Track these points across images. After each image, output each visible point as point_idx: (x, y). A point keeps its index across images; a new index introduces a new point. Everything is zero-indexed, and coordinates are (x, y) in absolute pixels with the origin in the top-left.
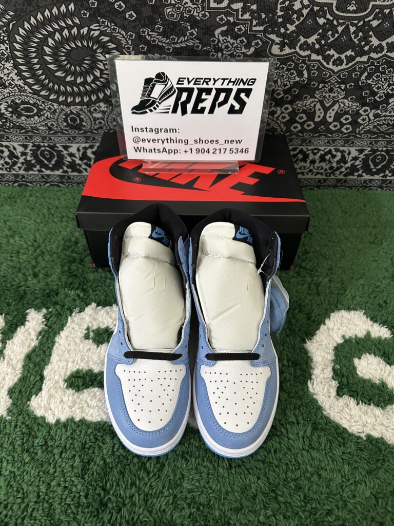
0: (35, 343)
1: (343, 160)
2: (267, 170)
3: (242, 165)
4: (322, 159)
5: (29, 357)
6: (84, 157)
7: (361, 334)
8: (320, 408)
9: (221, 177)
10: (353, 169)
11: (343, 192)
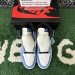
0: (7, 47)
1: (69, 3)
2: (52, 9)
3: (47, 7)
4: (65, 2)
5: (6, 50)
6: (11, 2)
7: (68, 44)
8: (59, 59)
9: (42, 11)
10: (71, 4)
11: (68, 9)
